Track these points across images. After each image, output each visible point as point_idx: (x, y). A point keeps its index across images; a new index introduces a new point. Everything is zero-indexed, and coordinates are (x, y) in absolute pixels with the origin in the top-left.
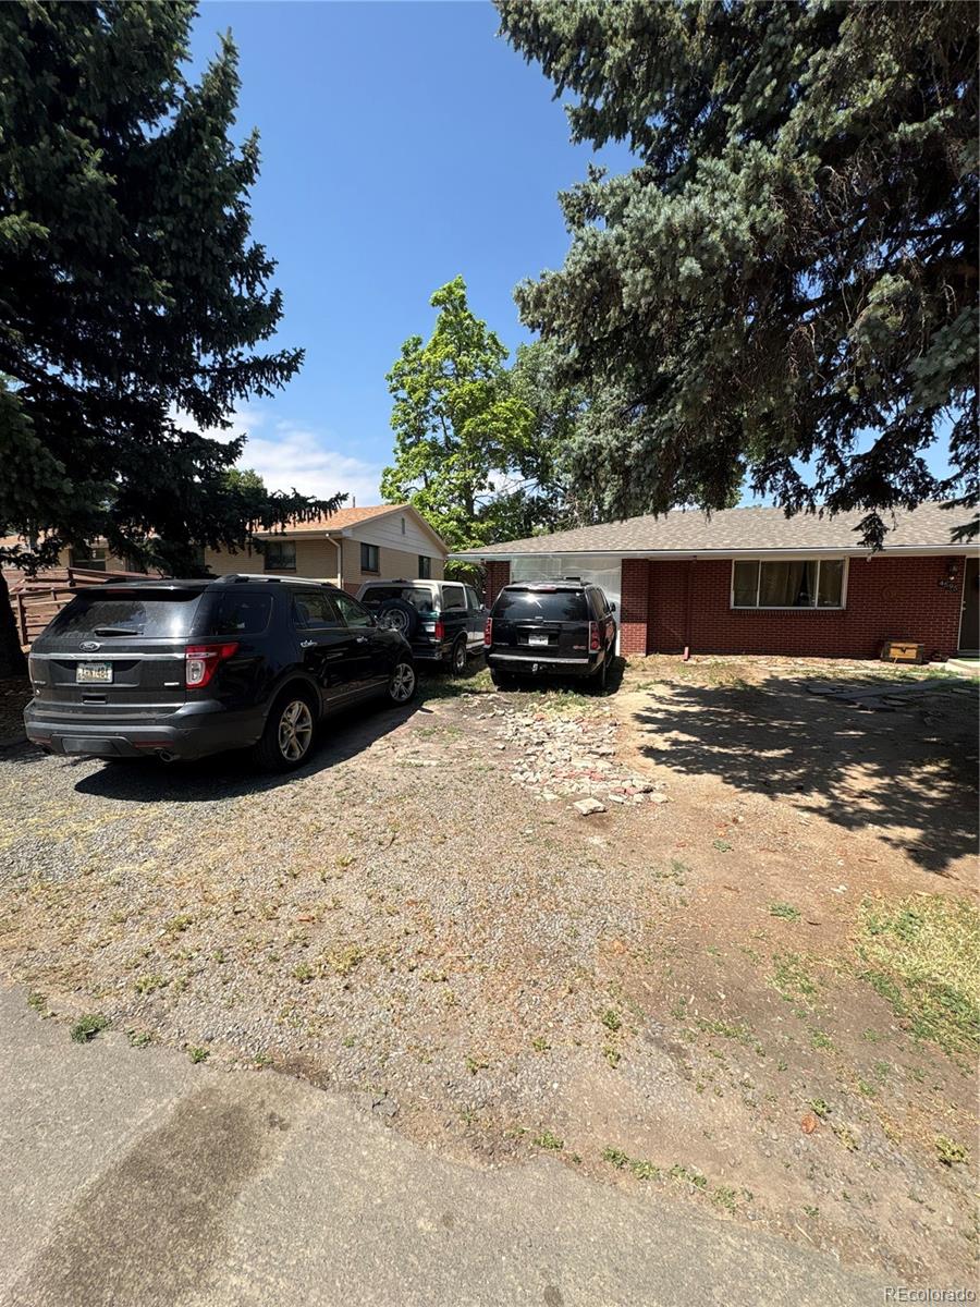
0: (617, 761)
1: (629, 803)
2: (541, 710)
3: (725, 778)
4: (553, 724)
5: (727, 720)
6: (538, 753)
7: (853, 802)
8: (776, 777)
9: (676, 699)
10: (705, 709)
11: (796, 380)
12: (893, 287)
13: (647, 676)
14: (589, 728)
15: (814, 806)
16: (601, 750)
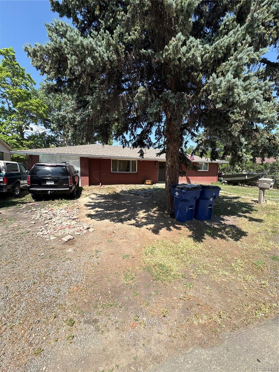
0: (78, 220)
1: (82, 234)
2: (52, 207)
3: (111, 220)
4: (56, 211)
5: (111, 203)
6: (49, 223)
7: (141, 220)
8: (123, 217)
9: (98, 198)
10: (106, 200)
11: (122, 108)
12: (143, 89)
13: (89, 192)
14: (69, 211)
15: (132, 223)
16: (73, 218)
